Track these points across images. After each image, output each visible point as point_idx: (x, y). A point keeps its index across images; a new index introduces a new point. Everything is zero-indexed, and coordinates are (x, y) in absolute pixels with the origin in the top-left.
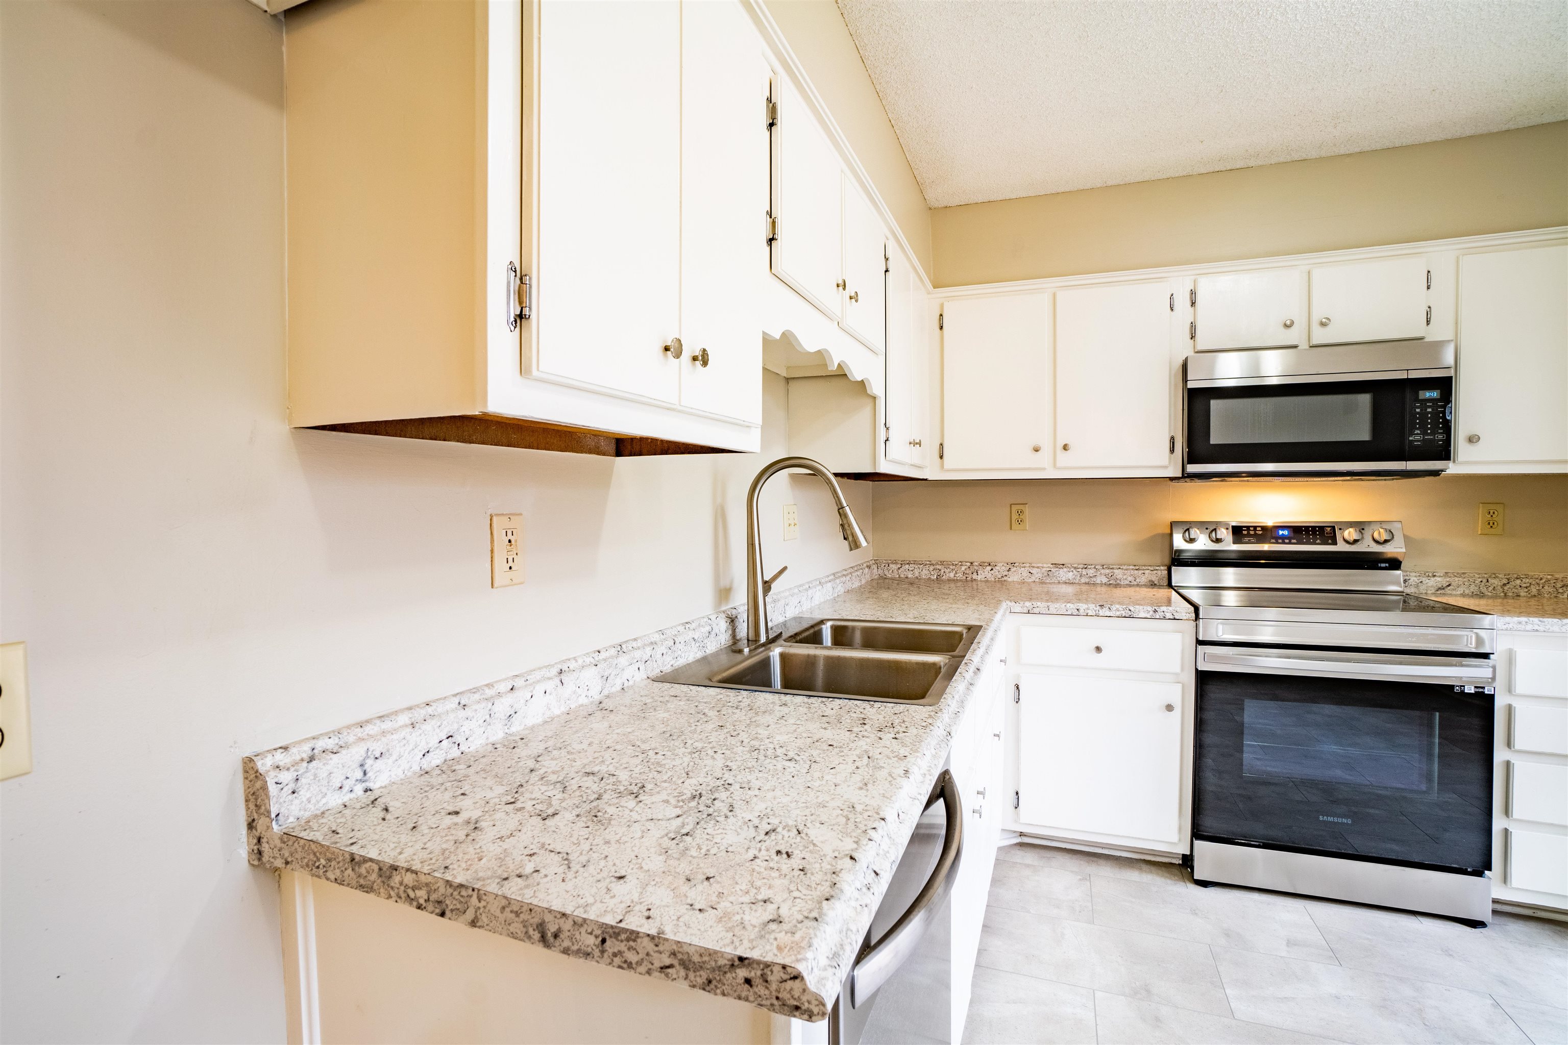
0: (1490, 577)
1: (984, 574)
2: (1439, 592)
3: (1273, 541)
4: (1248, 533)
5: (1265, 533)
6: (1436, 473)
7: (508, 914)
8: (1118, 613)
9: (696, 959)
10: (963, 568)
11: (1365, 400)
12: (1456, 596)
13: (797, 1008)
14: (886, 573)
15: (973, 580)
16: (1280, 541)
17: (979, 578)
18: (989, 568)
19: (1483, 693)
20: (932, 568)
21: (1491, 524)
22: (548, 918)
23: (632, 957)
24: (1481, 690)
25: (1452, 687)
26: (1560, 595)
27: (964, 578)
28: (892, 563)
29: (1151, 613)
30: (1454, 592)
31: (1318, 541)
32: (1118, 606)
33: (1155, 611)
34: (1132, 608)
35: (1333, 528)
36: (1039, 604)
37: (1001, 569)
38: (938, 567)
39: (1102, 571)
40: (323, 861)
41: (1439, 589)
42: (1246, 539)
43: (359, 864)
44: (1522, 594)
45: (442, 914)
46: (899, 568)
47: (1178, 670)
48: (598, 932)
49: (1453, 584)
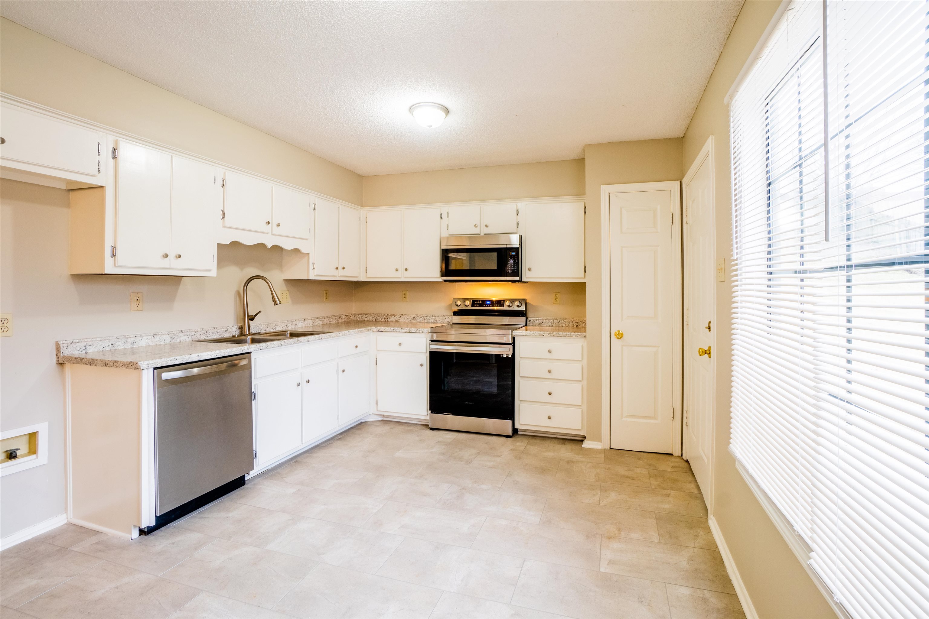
0: (555, 320)
1: (392, 319)
3: (484, 306)
4: (477, 303)
5: (483, 303)
6: (519, 281)
7: (101, 362)
8: (406, 331)
9: (126, 363)
10: (384, 316)
11: (494, 255)
13: (137, 368)
14: (357, 318)
15: (388, 321)
16: (486, 306)
17: (390, 320)
18: (393, 316)
19: (508, 357)
20: (373, 316)
21: (556, 300)
22: (106, 361)
23: (117, 365)
24: (508, 356)
25: (500, 355)
26: (574, 326)
27: (385, 320)
28: (360, 314)
29: (416, 331)
31: (499, 306)
34: (411, 329)
35: (504, 301)
36: (382, 328)
37: (397, 317)
38: (376, 316)
39: (432, 318)
40: (70, 360)
41: (540, 324)
42: (476, 305)
43: (77, 359)
44: (564, 326)
45: (91, 365)
46: (362, 317)
47: (425, 351)
48: (113, 362)
49: (544, 322)
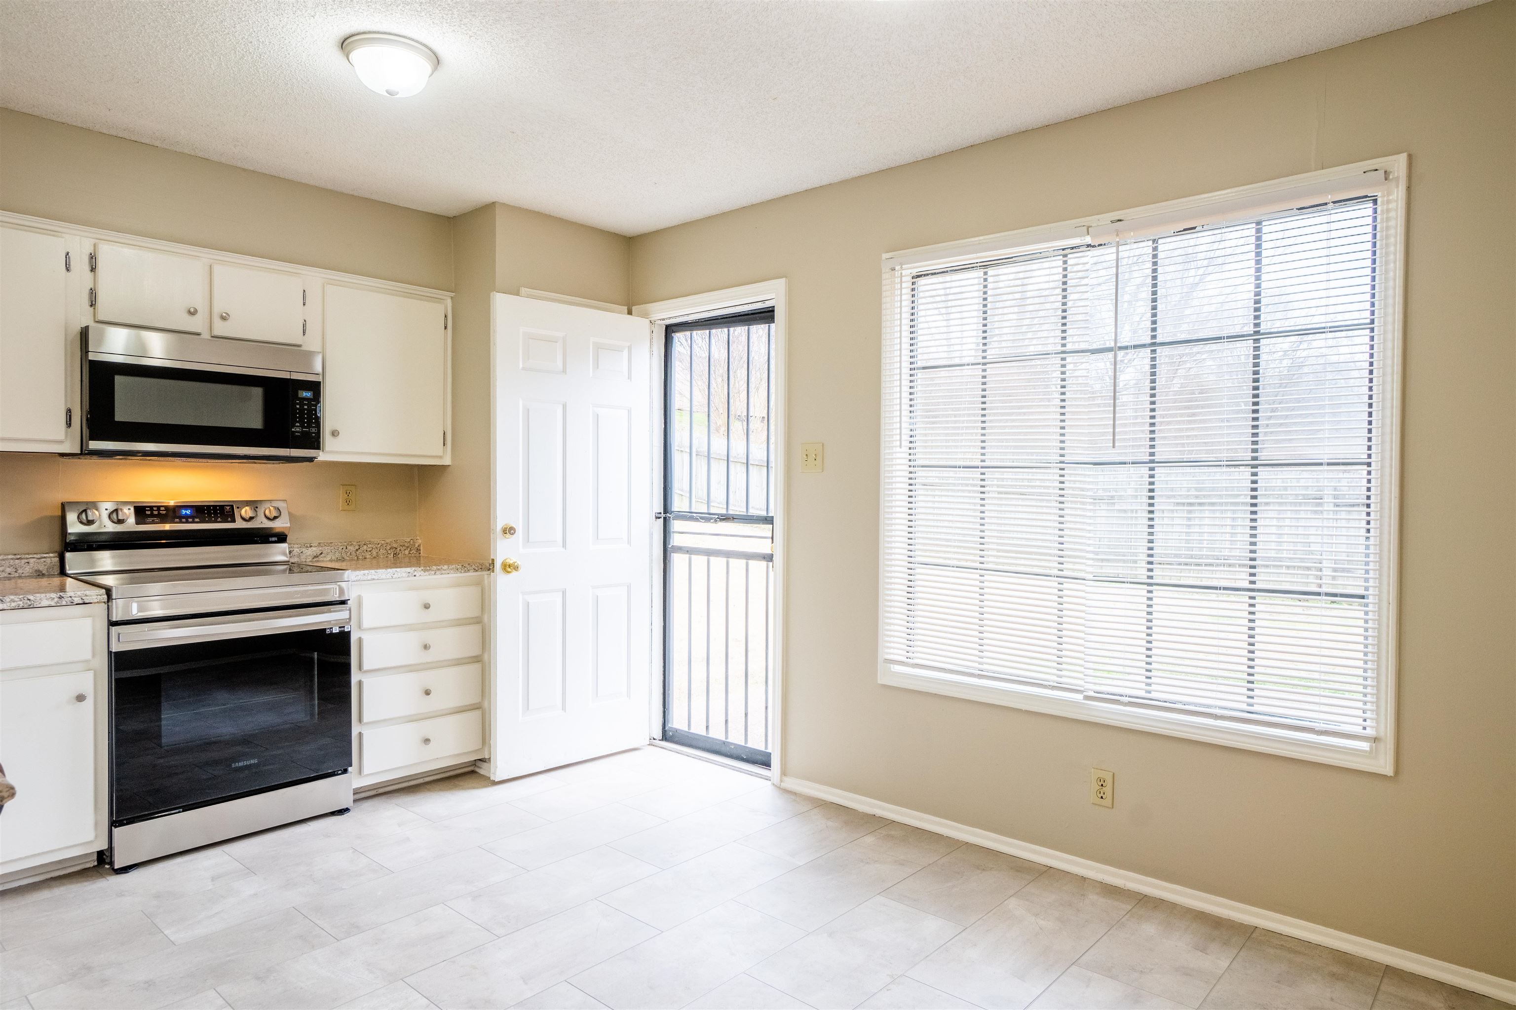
0: (348, 544)
2: (314, 560)
3: (177, 520)
4: (152, 513)
5: (171, 513)
6: (311, 460)
8: (13, 604)
11: (257, 393)
12: (326, 561)
16: (184, 520)
19: (343, 631)
21: (348, 502)
25: (325, 629)
26: (389, 556)
29: (56, 600)
30: (325, 559)
31: (219, 519)
32: (12, 597)
33: (61, 597)
35: (232, 506)
41: (315, 557)
42: (150, 520)
44: (368, 557)
47: (88, 655)
49: (324, 552)
